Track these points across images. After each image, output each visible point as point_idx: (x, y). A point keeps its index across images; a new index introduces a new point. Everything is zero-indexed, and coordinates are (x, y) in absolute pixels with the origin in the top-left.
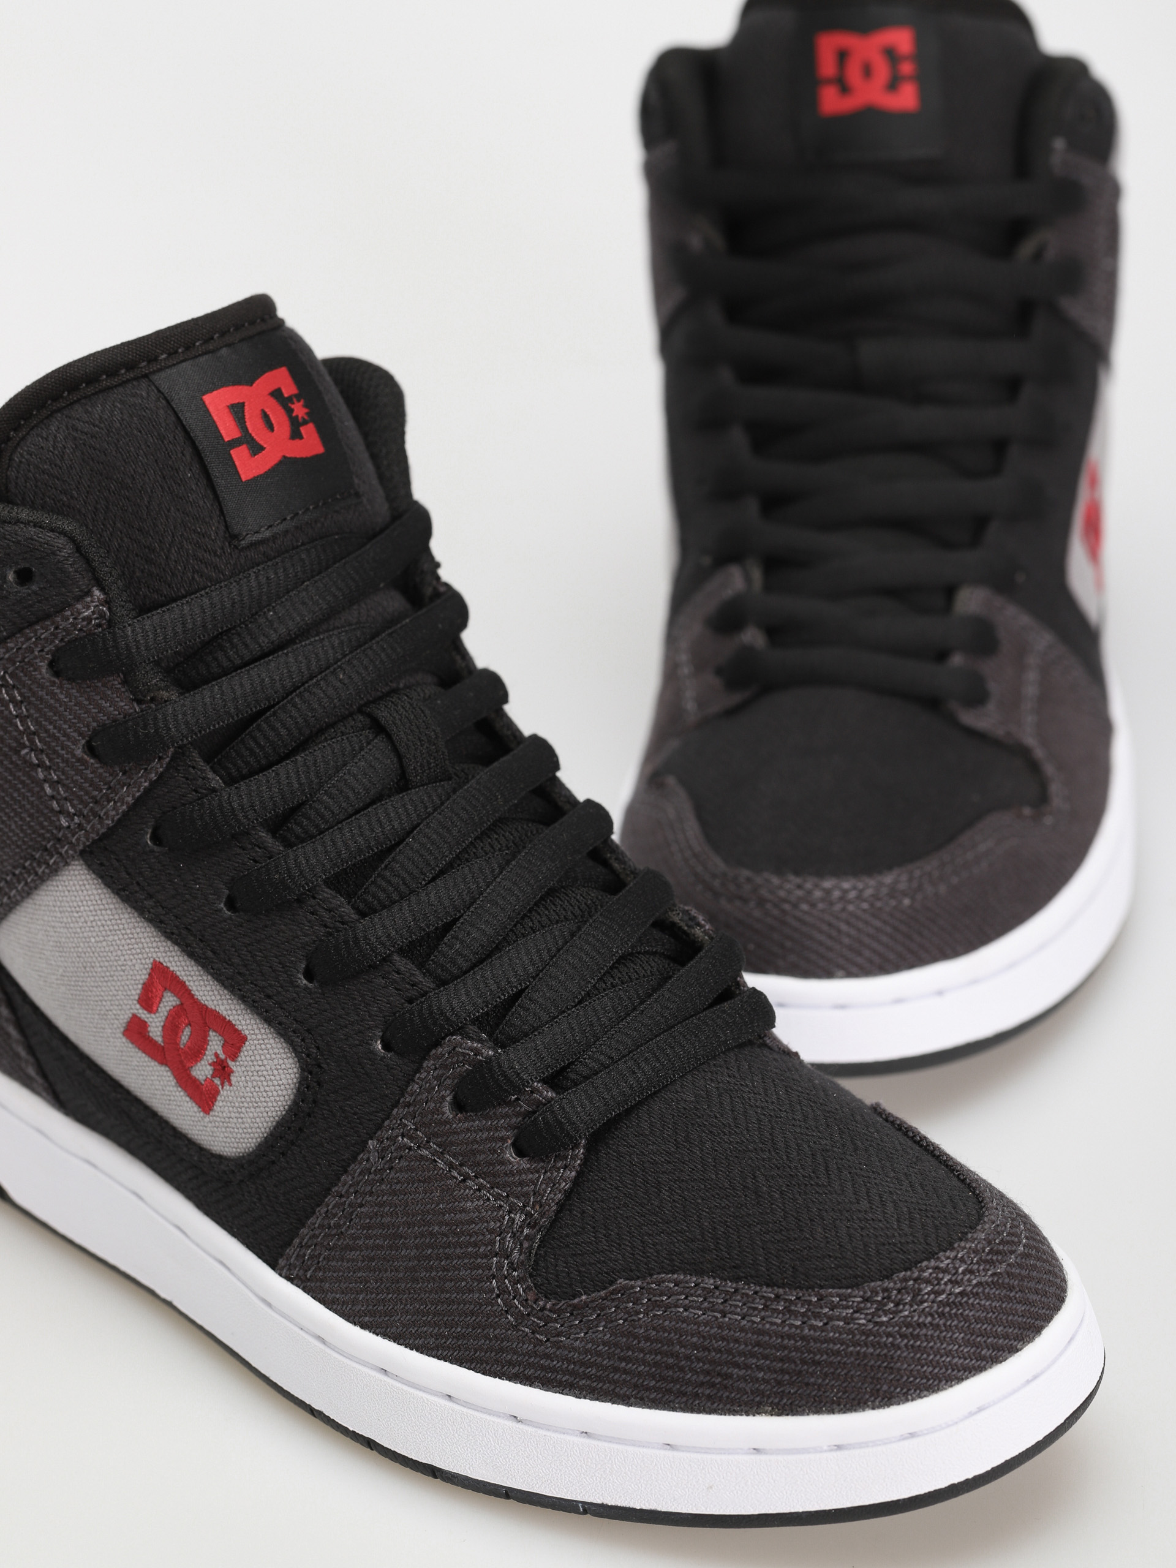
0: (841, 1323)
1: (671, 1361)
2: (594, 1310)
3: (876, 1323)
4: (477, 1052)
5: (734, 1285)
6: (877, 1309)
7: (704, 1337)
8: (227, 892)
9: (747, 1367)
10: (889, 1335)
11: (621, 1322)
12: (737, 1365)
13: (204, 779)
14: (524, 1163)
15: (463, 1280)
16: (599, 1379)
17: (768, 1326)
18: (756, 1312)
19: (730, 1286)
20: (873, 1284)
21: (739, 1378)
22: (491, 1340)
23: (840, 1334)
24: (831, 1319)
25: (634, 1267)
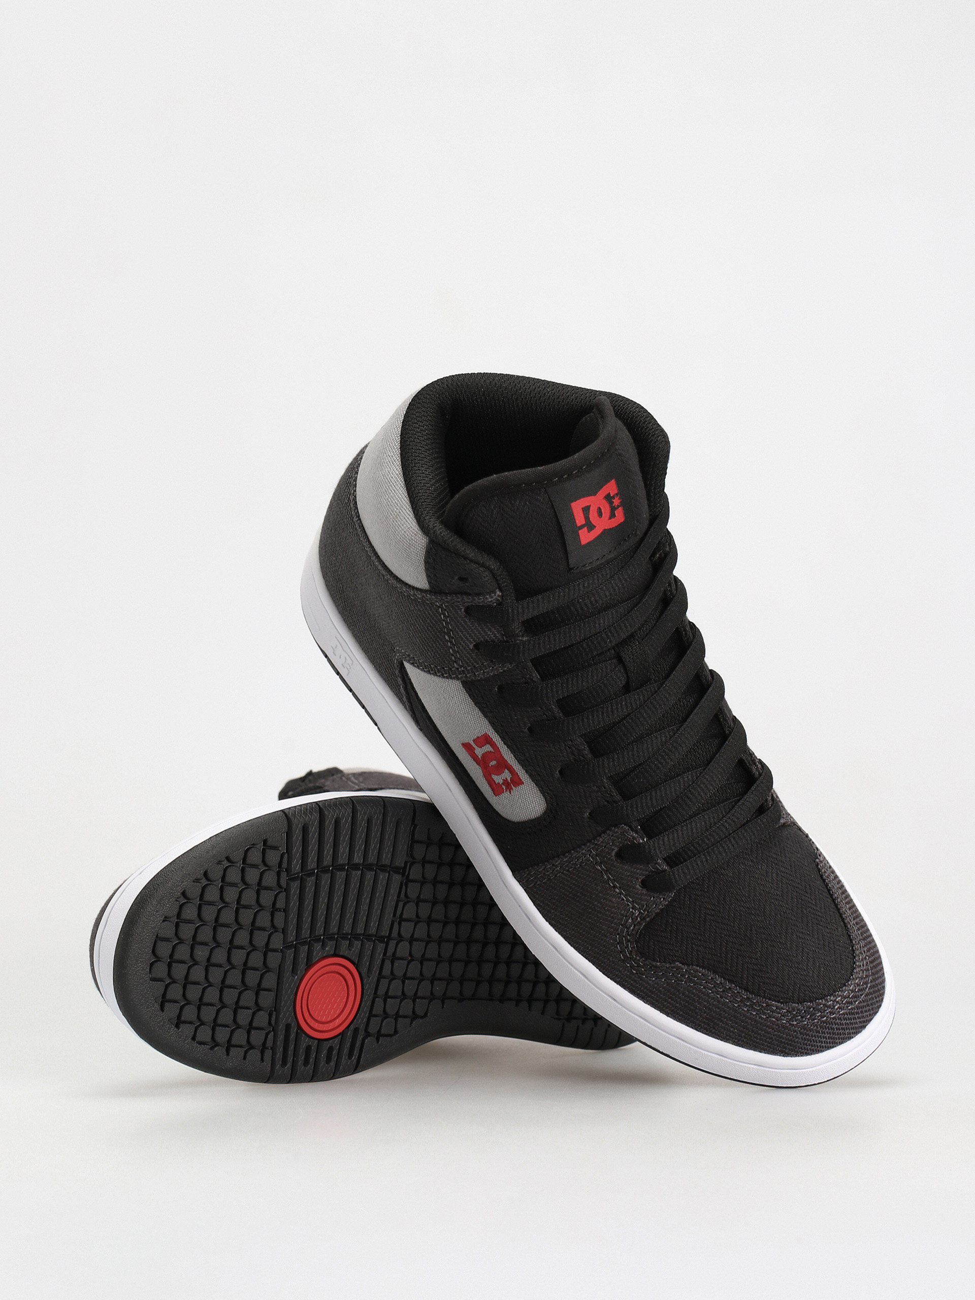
0: (774, 1019)
1: (692, 1008)
2: (662, 971)
3: (790, 1024)
4: (634, 838)
5: (730, 986)
6: (793, 1017)
7: (710, 1004)
8: (530, 725)
9: (727, 1024)
10: (795, 1031)
11: (673, 981)
12: (721, 1021)
13: (530, 675)
14: (644, 891)
15: (603, 930)
16: (657, 1001)
17: (741, 1010)
18: (737, 1002)
19: (728, 985)
20: (794, 1005)
21: (722, 1027)
22: (610, 962)
23: (773, 1024)
24: (770, 1016)
25: (685, 958)
